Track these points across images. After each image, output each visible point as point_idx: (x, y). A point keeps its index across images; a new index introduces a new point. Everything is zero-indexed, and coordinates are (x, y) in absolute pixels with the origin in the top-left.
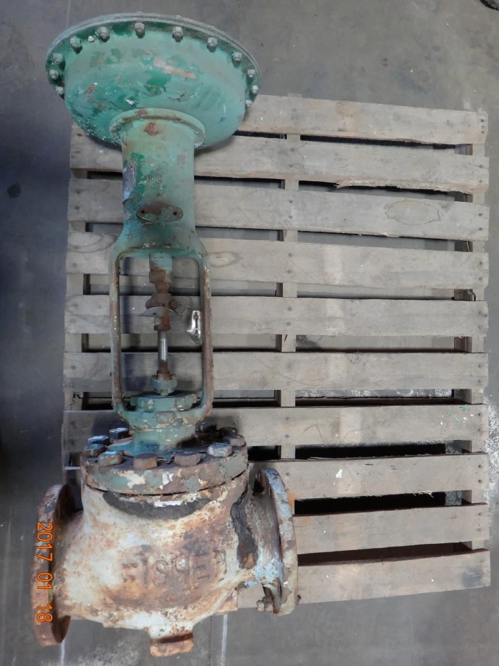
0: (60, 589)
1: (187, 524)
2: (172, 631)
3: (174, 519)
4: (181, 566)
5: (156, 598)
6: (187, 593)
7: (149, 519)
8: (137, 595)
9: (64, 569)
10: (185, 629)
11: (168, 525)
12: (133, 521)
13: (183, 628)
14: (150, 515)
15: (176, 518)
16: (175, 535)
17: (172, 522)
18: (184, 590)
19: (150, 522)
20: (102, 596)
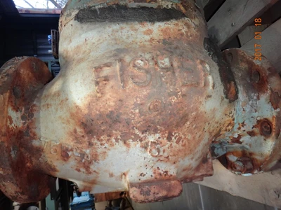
0: (28, 127)
1: (164, 31)
2: (153, 175)
3: (150, 21)
4: (163, 64)
5: (136, 105)
6: (174, 100)
7: (123, 21)
8: (112, 104)
9: (34, 105)
10: (169, 174)
11: (144, 29)
12: (105, 28)
13: (166, 172)
14: (124, 17)
15: (153, 21)
16: (152, 40)
17: (148, 26)
18: (170, 95)
19: (124, 25)
20: (71, 127)
